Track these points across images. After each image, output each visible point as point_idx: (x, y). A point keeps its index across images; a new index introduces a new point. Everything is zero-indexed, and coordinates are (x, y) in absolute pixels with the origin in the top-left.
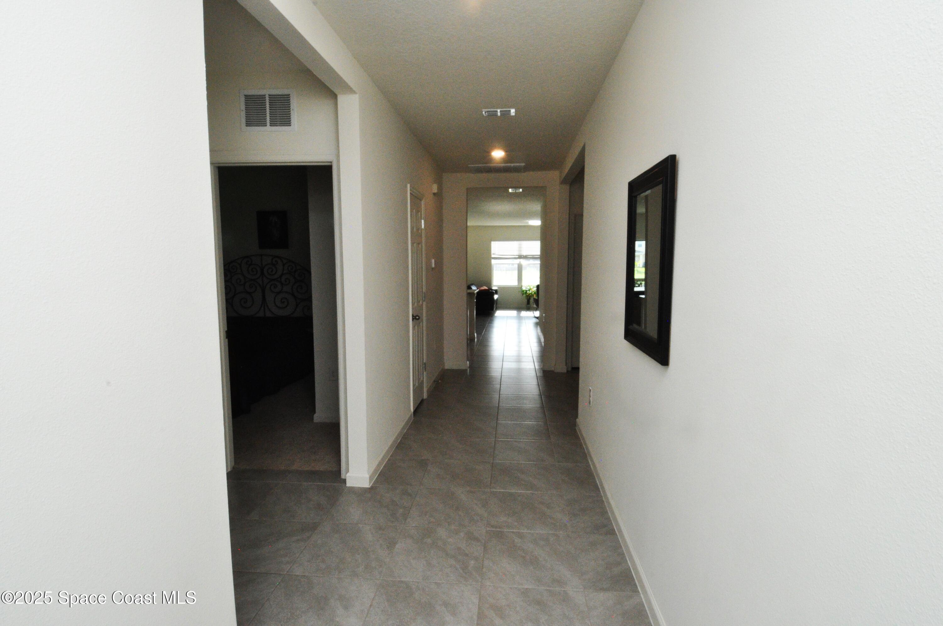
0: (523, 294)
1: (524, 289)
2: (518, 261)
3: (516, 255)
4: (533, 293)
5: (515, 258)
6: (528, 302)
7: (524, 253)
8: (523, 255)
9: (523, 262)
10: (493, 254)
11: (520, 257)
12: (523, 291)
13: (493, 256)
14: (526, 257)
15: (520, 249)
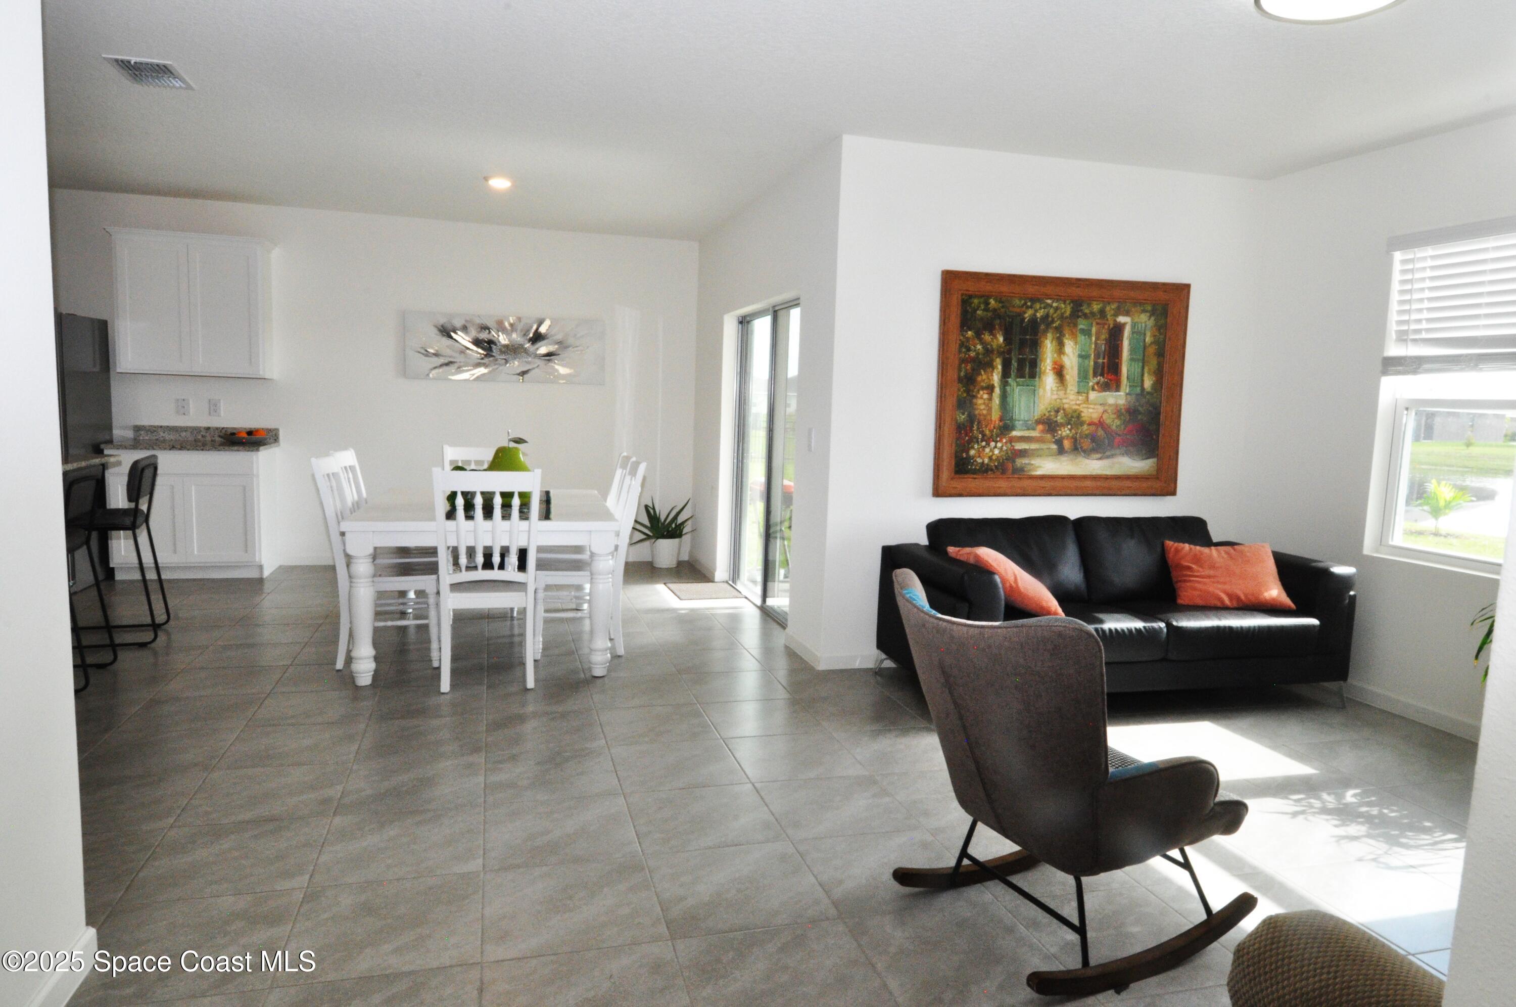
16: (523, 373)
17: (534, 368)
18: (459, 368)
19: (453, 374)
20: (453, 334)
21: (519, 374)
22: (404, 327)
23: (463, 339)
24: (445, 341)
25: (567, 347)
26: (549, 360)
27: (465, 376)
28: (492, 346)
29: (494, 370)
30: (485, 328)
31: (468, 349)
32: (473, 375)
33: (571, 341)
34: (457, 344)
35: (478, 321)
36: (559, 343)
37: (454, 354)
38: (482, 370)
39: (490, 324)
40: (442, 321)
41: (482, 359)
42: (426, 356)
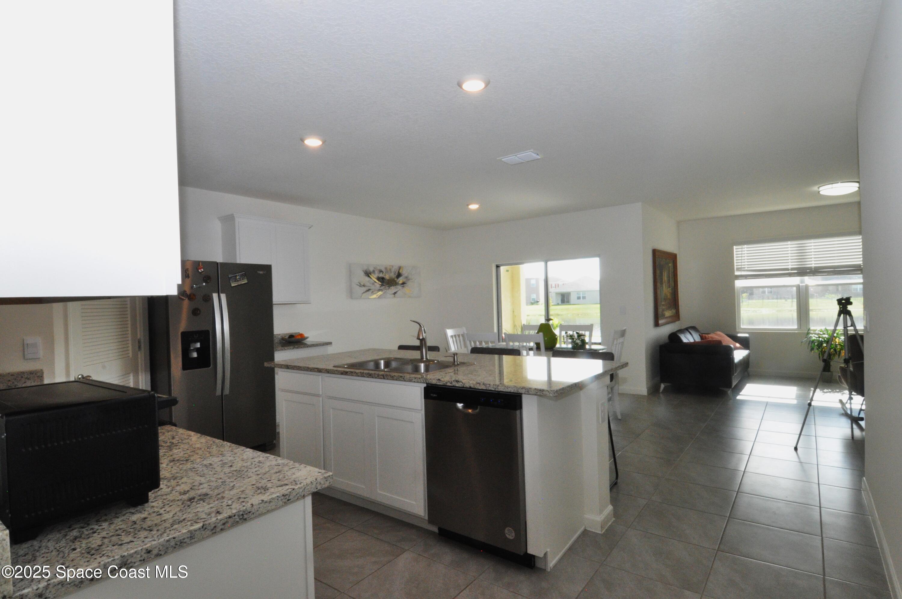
0: (812, 349)
1: (814, 337)
2: (796, 281)
3: (792, 269)
4: (838, 347)
5: (790, 275)
6: (827, 367)
7: (813, 264)
8: (810, 268)
9: (809, 281)
10: (738, 269)
11: (802, 272)
12: (813, 342)
13: (737, 273)
14: (815, 272)
15: (802, 254)
16: (395, 293)
17: (398, 290)
18: (372, 292)
19: (371, 296)
20: (370, 275)
21: (393, 294)
22: (350, 273)
23: (374, 277)
24: (367, 279)
25: (409, 280)
26: (403, 286)
27: (374, 296)
28: (384, 280)
29: (385, 292)
30: (381, 271)
31: (375, 282)
32: (378, 295)
33: (410, 277)
34: (371, 280)
35: (379, 268)
36: (406, 277)
37: (370, 285)
38: (380, 293)
39: (383, 270)
40: (365, 268)
41: (380, 287)
42: (360, 286)
